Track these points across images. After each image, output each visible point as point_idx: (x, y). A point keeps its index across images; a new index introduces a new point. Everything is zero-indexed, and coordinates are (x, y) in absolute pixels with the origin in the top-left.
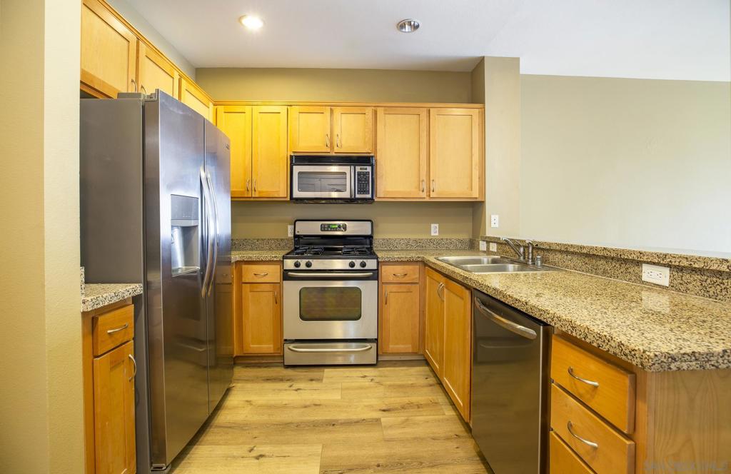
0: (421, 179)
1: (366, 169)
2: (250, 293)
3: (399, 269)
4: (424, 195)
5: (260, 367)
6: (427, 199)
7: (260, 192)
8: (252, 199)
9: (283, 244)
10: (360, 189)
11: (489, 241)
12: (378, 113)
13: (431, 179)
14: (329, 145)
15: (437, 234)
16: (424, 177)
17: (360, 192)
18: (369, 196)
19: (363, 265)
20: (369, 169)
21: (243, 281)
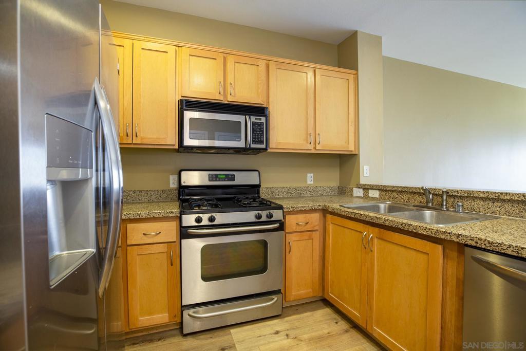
0: (309, 133)
1: (260, 119)
2: (138, 257)
3: (301, 218)
4: (311, 147)
5: (151, 341)
6: (313, 151)
7: (142, 139)
8: (132, 146)
9: (164, 195)
10: (255, 139)
11: (366, 188)
12: (270, 67)
13: (317, 133)
14: (222, 93)
15: (312, 183)
16: (311, 131)
17: (254, 142)
18: (263, 146)
19: (271, 216)
20: (263, 120)
21: (129, 243)
